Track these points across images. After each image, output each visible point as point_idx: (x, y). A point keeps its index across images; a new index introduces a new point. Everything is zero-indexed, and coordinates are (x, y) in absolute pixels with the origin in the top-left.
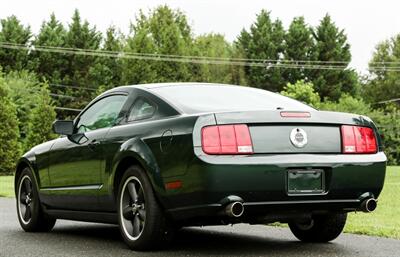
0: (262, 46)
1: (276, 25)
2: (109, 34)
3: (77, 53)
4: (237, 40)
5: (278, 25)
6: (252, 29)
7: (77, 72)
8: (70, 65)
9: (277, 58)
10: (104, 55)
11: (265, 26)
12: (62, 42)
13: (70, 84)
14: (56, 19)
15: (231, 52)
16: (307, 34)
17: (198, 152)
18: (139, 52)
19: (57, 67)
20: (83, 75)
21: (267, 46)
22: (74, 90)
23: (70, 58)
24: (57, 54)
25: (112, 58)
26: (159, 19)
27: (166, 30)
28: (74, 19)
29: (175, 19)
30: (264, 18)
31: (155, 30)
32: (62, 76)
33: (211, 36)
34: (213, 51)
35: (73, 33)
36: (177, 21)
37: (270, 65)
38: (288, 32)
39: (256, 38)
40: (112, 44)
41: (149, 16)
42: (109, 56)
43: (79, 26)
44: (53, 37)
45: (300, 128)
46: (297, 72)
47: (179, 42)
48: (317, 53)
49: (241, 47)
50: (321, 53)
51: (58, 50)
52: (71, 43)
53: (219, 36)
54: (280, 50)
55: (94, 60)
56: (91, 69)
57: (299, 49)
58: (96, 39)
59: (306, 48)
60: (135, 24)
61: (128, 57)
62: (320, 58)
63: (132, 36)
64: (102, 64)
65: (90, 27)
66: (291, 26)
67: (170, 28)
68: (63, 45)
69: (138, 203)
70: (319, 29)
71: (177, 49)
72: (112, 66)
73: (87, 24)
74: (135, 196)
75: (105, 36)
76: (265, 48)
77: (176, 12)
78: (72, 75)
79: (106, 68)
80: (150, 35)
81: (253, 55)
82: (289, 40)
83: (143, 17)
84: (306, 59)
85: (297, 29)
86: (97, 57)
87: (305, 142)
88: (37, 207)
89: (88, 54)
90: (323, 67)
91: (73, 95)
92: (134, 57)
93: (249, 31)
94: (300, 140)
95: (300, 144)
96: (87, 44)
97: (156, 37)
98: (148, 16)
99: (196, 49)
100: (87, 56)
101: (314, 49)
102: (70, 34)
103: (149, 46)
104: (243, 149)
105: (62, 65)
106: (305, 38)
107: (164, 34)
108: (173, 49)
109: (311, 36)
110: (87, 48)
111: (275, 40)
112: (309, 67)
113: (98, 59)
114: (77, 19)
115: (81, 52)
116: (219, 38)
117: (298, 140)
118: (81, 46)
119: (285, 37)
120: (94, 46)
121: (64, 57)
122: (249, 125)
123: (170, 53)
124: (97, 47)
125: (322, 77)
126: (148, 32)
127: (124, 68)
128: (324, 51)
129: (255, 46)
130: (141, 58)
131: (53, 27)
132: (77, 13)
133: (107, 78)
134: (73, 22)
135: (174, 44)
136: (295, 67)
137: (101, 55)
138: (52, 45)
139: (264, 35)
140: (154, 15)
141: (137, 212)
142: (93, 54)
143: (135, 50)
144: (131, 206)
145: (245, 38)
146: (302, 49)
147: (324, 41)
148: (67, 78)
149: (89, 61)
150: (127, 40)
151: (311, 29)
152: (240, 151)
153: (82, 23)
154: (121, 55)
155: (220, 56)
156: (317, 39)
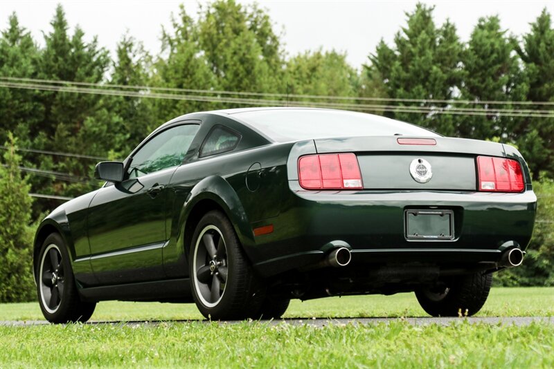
0: (417, 74)
1: (445, 34)
2: (122, 53)
3: (61, 89)
4: (370, 64)
5: (449, 33)
6: (399, 42)
7: (61, 125)
8: (48, 112)
9: (449, 97)
10: (113, 92)
11: (423, 35)
12: (31, 69)
13: (48, 148)
14: (20, 26)
15: (357, 87)
16: (504, 52)
17: (294, 187)
18: (180, 86)
19: (23, 116)
20: (74, 132)
21: (428, 73)
22: (56, 159)
23: (47, 100)
24: (24, 91)
25: (127, 99)
26: (217, 23)
27: (233, 44)
28: (55, 25)
29: (248, 23)
30: (422, 20)
31: (210, 43)
32: (33, 134)
33: (318, 56)
34: (323, 85)
35: (54, 52)
36: (253, 28)
37: (433, 111)
38: (468, 46)
39: (406, 59)
40: (128, 72)
41: (197, 17)
42: (122, 94)
43: (63, 37)
44: (15, 59)
45: (422, 158)
46: (486, 124)
47: (257, 68)
48: (525, 87)
49: (377, 75)
50: (532, 86)
51: (26, 84)
52: (49, 71)
53: (333, 55)
54: (454, 81)
55: (94, 103)
56: (89, 121)
57: (490, 80)
58: (98, 63)
59: (504, 77)
60: (172, 33)
61: (159, 96)
62: (530, 97)
63: (165, 56)
64: (109, 110)
65: (86, 40)
66: (474, 35)
67: (239, 40)
68: (34, 75)
69: (218, 259)
70: (529, 40)
71: (253, 81)
72: (129, 115)
73: (79, 34)
74: (213, 251)
75: (114, 57)
76: (423, 78)
77: (250, 11)
78: (51, 132)
79: (116, 119)
80: (201, 54)
81: (401, 91)
82: (469, 62)
83: (186, 20)
84: (503, 99)
85: (485, 41)
86: (99, 96)
87: (429, 175)
88: (70, 286)
89: (83, 90)
90: (537, 114)
91: (55, 170)
92: (170, 97)
93: (392, 46)
94: (422, 173)
95: (423, 179)
96: (80, 72)
97: (213, 59)
98: (195, 18)
99: (289, 79)
100: (80, 95)
101: (519, 79)
102: (47, 54)
103: (199, 74)
104: (349, 183)
105: (32, 114)
106: (502, 57)
107: (229, 52)
108: (246, 81)
109: (513, 53)
110: (81, 80)
111: (442, 61)
112: (510, 113)
113: (101, 102)
114: (60, 24)
115: (68, 88)
116: (335, 60)
117: (420, 173)
118: (69, 76)
119: (463, 56)
120: (95, 76)
121: (37, 98)
122: (358, 153)
123: (239, 88)
124: (99, 78)
125: (535, 132)
126: (197, 48)
127: (152, 117)
128: (539, 83)
129: (404, 75)
130: (184, 98)
131: (14, 41)
132: (60, 14)
133: (120, 137)
134: (53, 30)
135: (248, 72)
136: (483, 112)
137: (106, 93)
138: (14, 75)
139: (422, 53)
140: (208, 15)
141: (216, 270)
142: (93, 91)
143: (173, 83)
144: (208, 264)
145: (384, 59)
146: (495, 79)
147: (537, 62)
148: (42, 138)
149: (85, 105)
150: (157, 65)
151: (513, 41)
152: (346, 186)
153: (70, 34)
154: (145, 93)
155: (336, 92)
156: (524, 58)
